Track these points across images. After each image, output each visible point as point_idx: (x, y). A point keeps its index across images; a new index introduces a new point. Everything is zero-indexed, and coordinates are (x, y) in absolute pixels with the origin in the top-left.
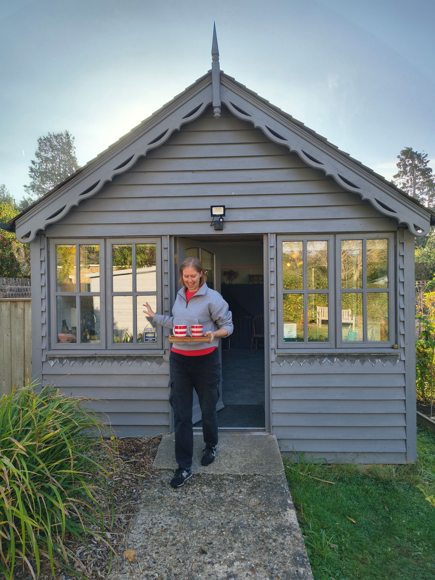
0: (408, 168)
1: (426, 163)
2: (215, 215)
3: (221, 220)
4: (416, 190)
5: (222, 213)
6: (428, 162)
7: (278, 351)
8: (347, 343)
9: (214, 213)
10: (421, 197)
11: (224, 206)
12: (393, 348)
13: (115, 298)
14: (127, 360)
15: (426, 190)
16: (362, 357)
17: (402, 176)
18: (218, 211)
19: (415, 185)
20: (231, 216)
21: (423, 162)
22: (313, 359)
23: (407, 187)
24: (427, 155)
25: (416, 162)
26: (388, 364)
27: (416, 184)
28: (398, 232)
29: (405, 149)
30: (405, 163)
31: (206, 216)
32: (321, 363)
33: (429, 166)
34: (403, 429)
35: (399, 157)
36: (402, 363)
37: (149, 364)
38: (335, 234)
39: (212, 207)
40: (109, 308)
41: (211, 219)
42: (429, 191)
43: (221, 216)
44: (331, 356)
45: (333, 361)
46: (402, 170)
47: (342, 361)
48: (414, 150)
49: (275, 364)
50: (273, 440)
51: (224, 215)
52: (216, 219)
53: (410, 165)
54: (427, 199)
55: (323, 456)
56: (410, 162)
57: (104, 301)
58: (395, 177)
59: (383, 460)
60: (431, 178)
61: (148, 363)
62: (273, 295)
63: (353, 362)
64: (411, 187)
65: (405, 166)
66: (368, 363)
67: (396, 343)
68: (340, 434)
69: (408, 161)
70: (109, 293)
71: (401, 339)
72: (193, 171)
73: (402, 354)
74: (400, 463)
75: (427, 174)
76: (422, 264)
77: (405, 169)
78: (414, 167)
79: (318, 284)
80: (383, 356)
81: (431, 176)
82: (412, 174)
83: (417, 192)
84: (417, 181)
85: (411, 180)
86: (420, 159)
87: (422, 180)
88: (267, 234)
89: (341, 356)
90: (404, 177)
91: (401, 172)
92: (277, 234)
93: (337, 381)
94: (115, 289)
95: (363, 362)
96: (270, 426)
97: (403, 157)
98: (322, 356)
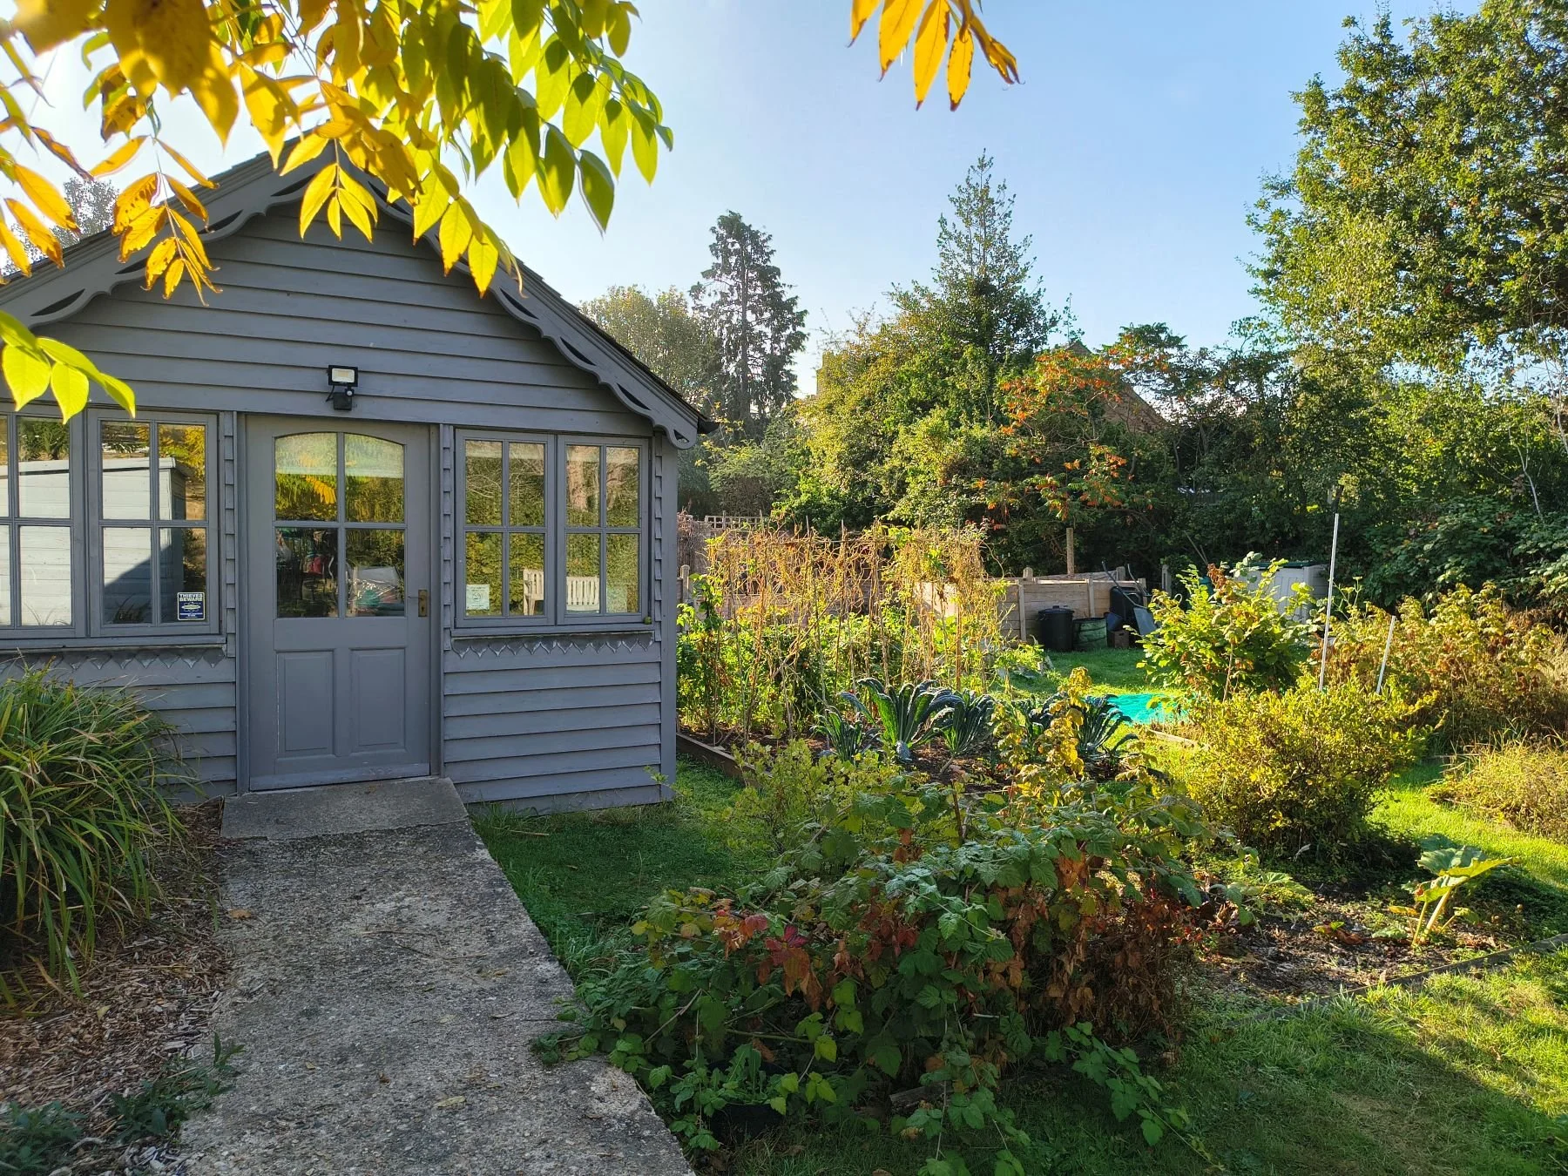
0: (733, 260)
1: (767, 254)
2: (338, 383)
3: (350, 393)
4: (749, 313)
5: (351, 380)
6: (772, 252)
7: (455, 632)
8: (576, 615)
9: (334, 379)
10: (758, 328)
11: (355, 369)
12: (643, 622)
13: (107, 531)
14: (139, 656)
15: (767, 315)
16: (597, 638)
17: (720, 276)
18: (346, 377)
19: (745, 301)
20: (369, 385)
21: (762, 252)
22: (516, 644)
23: (730, 303)
24: (770, 237)
25: (749, 248)
26: (637, 647)
27: (746, 297)
28: (654, 440)
29: (727, 214)
30: (726, 247)
31: (317, 381)
32: (530, 650)
33: (774, 262)
34: (657, 748)
35: (713, 230)
36: (657, 645)
37: (191, 664)
38: (556, 433)
39: (331, 367)
40: (94, 553)
41: (329, 389)
42: (773, 317)
43: (349, 385)
44: (547, 639)
45: (550, 647)
46: (720, 261)
47: (566, 646)
48: (745, 221)
49: (451, 655)
50: (447, 785)
51: (355, 384)
52: (337, 389)
53: (737, 252)
54: (770, 335)
55: (531, 804)
56: (737, 246)
57: (81, 536)
58: (706, 274)
59: (624, 799)
60: (778, 290)
61: (188, 661)
62: (447, 535)
63: (582, 647)
64: (737, 303)
65: (727, 254)
66: (606, 648)
67: (649, 614)
68: (559, 766)
69: (733, 244)
70: (94, 520)
71: (655, 607)
72: (289, 293)
73: (658, 632)
74: (650, 801)
75: (770, 279)
76: (755, 479)
77: (726, 260)
78: (745, 259)
79: (527, 516)
80: (628, 636)
81: (778, 285)
82: (741, 275)
83: (750, 317)
84: (751, 292)
85: (738, 289)
86: (757, 244)
87: (759, 291)
88: (437, 425)
89: (565, 638)
90: (724, 277)
91: (717, 265)
92: (456, 427)
93: (556, 680)
94: (109, 513)
95: (598, 646)
96: (439, 763)
97: (723, 232)
98: (533, 639)
